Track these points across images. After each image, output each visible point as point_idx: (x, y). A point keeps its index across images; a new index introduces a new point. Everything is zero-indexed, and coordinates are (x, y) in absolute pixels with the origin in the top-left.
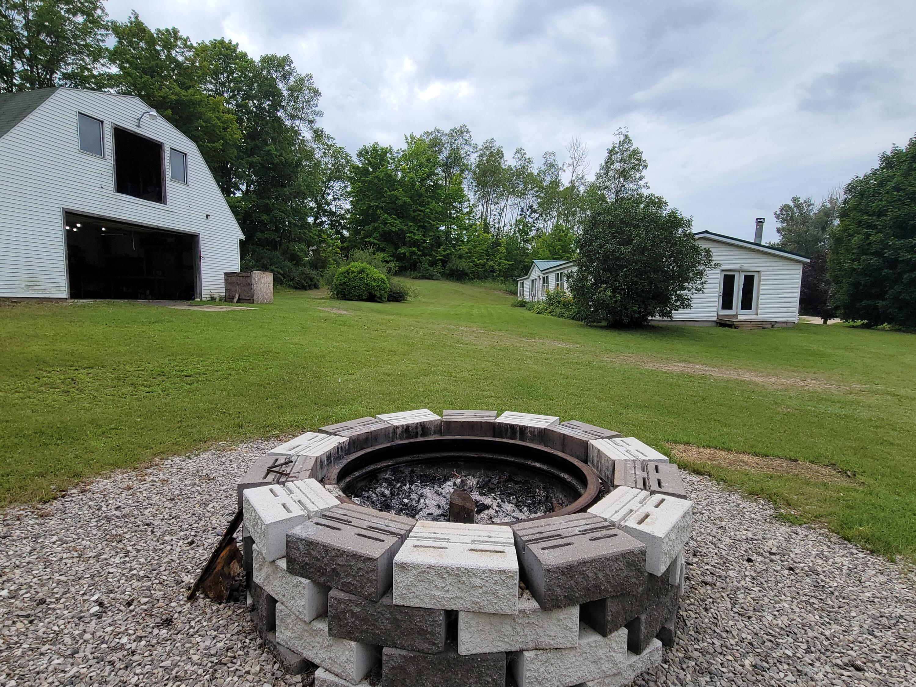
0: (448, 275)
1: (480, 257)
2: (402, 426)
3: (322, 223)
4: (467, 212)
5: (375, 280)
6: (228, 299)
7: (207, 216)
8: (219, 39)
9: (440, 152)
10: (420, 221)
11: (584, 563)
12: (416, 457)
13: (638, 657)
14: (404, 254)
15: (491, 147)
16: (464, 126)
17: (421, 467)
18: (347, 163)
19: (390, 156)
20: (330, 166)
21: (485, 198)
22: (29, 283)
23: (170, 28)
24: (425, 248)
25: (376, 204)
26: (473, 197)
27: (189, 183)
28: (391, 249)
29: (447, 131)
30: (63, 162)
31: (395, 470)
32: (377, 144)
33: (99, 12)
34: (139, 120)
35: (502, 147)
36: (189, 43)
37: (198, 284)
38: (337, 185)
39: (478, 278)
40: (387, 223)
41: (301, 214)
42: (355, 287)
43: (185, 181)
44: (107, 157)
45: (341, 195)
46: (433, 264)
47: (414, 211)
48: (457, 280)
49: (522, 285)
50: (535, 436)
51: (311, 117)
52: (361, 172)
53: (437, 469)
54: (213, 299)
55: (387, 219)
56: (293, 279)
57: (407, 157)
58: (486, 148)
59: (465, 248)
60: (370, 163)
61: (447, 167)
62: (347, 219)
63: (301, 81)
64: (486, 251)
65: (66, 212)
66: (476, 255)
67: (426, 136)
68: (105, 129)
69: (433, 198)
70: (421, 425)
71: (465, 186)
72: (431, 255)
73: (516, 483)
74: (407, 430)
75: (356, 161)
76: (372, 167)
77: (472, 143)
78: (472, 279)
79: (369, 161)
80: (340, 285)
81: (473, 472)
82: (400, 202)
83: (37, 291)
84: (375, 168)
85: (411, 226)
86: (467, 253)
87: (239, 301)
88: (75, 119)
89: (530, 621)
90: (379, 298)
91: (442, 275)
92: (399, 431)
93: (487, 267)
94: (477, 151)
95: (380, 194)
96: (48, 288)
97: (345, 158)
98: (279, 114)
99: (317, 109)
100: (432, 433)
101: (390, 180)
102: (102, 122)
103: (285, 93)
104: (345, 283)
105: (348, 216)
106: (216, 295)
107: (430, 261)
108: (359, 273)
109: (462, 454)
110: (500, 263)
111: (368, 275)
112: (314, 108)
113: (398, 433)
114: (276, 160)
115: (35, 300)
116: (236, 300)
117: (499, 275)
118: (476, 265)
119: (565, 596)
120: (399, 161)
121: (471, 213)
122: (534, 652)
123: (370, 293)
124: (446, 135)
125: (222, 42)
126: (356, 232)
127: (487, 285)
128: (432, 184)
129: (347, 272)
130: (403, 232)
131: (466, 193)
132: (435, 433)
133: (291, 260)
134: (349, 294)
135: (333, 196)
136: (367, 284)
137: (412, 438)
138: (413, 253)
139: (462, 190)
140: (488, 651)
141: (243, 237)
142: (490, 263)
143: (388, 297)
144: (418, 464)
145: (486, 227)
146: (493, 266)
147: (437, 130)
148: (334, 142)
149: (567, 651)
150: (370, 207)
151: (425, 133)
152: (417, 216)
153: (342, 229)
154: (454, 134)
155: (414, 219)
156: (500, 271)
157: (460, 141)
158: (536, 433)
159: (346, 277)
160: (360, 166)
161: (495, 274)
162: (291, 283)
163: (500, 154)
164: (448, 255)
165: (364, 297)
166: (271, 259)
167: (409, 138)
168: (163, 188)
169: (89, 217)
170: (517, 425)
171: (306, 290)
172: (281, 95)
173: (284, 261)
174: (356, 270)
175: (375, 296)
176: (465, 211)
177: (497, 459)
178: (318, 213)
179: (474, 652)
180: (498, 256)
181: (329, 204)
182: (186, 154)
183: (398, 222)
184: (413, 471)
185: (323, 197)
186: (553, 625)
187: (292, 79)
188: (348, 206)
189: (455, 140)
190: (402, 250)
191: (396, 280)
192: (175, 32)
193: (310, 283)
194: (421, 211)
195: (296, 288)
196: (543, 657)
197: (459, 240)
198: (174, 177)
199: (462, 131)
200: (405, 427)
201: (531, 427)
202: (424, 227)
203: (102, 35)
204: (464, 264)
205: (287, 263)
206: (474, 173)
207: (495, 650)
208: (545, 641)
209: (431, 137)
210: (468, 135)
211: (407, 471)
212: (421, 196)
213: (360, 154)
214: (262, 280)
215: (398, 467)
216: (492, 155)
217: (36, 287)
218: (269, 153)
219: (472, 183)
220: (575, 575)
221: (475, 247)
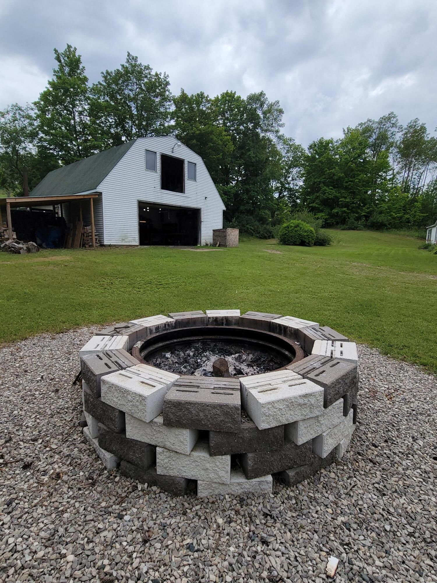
0: (370, 226)
1: (398, 212)
2: (213, 317)
3: (284, 196)
4: (390, 179)
5: (305, 232)
6: (214, 245)
7: (206, 198)
8: (225, 92)
9: (370, 136)
10: (350, 189)
11: (190, 403)
12: (218, 337)
13: (246, 481)
14: (337, 213)
15: (415, 125)
16: (392, 113)
17: (222, 343)
18: (302, 155)
19: (331, 145)
20: (291, 159)
21: (407, 166)
22: (123, 238)
23: (199, 93)
24: (353, 207)
25: (319, 180)
26: (396, 167)
27: (197, 180)
28: (327, 210)
29: (377, 120)
30: (138, 176)
31: (204, 343)
32: (323, 138)
33: (167, 93)
34: (173, 149)
35: (425, 124)
36: (208, 99)
37: (200, 236)
38: (295, 171)
39: (395, 228)
40: (325, 193)
41: (268, 192)
42: (292, 237)
43: (195, 179)
44: (157, 171)
45: (297, 177)
46: (358, 219)
47: (347, 182)
48: (377, 229)
49: (430, 232)
50: (292, 333)
51: (277, 129)
52: (310, 159)
53: (232, 347)
54: (207, 245)
55: (326, 190)
56: (260, 233)
57: (344, 144)
58: (410, 127)
59: (385, 206)
60: (317, 153)
61: (375, 147)
62: (300, 192)
63: (271, 106)
64: (404, 207)
65: (139, 202)
66: (395, 211)
67: (360, 127)
68: (157, 156)
69: (362, 171)
70: (225, 318)
71: (390, 160)
72: (358, 213)
73: (275, 363)
74: (216, 320)
75: (308, 153)
76: (318, 155)
77: (398, 125)
78: (390, 228)
79: (316, 151)
80: (283, 235)
81: (253, 352)
82: (336, 177)
83: (126, 242)
84: (320, 155)
85: (344, 193)
86: (386, 209)
87: (219, 246)
88: (143, 153)
89: (161, 430)
90: (308, 243)
91: (364, 227)
92: (211, 320)
93: (404, 219)
94: (402, 131)
95: (322, 172)
96: (131, 240)
97: (301, 152)
98: (257, 131)
99: (281, 123)
100: (233, 324)
101: (331, 162)
102: (156, 153)
103: (262, 116)
104: (285, 234)
105: (301, 190)
106: (208, 243)
107: (356, 217)
108: (296, 227)
109: (247, 340)
110: (415, 216)
111: (301, 228)
112: (279, 122)
113: (210, 321)
114: (253, 160)
115: (125, 246)
116: (217, 245)
117: (414, 225)
118: (394, 218)
119: (176, 421)
120: (338, 148)
121: (393, 179)
122: (163, 449)
123: (301, 240)
124: (377, 122)
125: (227, 93)
126: (304, 200)
127: (402, 233)
128: (362, 161)
129: (288, 227)
130: (337, 198)
131: (391, 164)
132: (235, 324)
133: (259, 221)
134: (288, 241)
135: (292, 178)
136: (300, 234)
137: (220, 325)
138: (345, 212)
139: (387, 163)
140: (139, 440)
141: (225, 209)
142: (407, 216)
143: (314, 243)
144: (219, 342)
145: (406, 189)
146: (408, 218)
147: (369, 121)
148: (294, 142)
149: (183, 456)
150: (314, 183)
151: (360, 124)
152: (349, 185)
153: (297, 199)
154: (383, 121)
155: (346, 188)
156: (415, 221)
157: (388, 125)
158: (292, 332)
159: (286, 230)
160: (310, 155)
161: (410, 224)
162: (258, 235)
163: (423, 129)
164: (371, 211)
165: (297, 243)
166: (247, 221)
167: (346, 130)
168: (184, 184)
169: (152, 204)
170: (282, 325)
171: (267, 239)
172: (260, 118)
173: (255, 221)
174: (293, 225)
175: (305, 242)
176: (388, 178)
177: (267, 346)
178: (281, 190)
179: (132, 438)
180: (413, 210)
181: (289, 183)
182: (196, 164)
183: (334, 191)
184: (215, 345)
185: (285, 179)
186: (173, 436)
187: (265, 106)
188: (301, 183)
189: (384, 125)
190: (335, 211)
191: (323, 231)
192: (202, 94)
193: (269, 234)
194: (351, 181)
195: (261, 238)
196: (168, 454)
197: (382, 200)
198: (190, 178)
199: (388, 118)
200: (214, 318)
201: (290, 327)
202: (354, 193)
203: (169, 105)
204: (383, 218)
205: (257, 223)
206: (399, 147)
207: (143, 441)
208: (168, 444)
209: (364, 126)
210: (395, 119)
211: (212, 345)
212: (352, 170)
213: (311, 147)
214: (232, 233)
215: (206, 341)
216: (415, 131)
217: (126, 240)
218: (249, 157)
219: (396, 156)
220: (182, 409)
221: (393, 204)
